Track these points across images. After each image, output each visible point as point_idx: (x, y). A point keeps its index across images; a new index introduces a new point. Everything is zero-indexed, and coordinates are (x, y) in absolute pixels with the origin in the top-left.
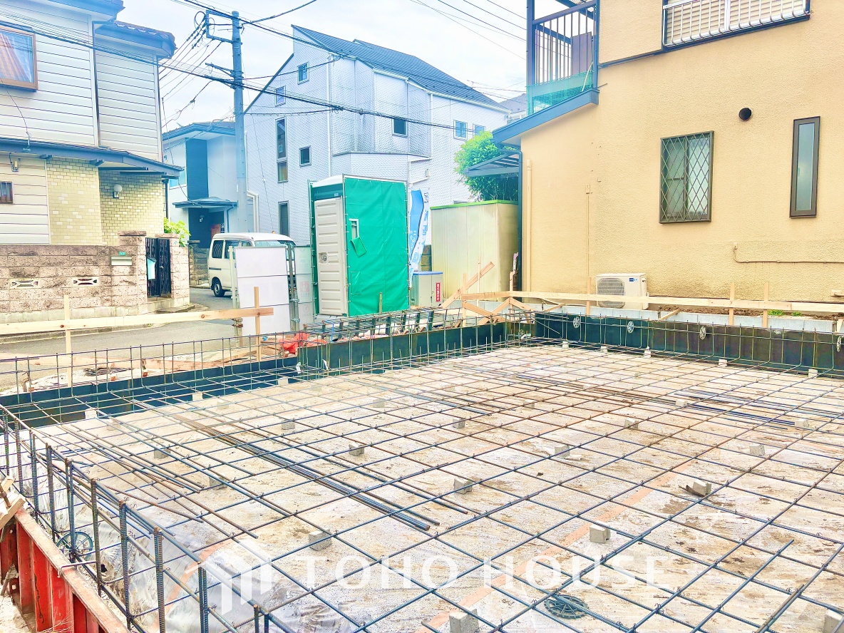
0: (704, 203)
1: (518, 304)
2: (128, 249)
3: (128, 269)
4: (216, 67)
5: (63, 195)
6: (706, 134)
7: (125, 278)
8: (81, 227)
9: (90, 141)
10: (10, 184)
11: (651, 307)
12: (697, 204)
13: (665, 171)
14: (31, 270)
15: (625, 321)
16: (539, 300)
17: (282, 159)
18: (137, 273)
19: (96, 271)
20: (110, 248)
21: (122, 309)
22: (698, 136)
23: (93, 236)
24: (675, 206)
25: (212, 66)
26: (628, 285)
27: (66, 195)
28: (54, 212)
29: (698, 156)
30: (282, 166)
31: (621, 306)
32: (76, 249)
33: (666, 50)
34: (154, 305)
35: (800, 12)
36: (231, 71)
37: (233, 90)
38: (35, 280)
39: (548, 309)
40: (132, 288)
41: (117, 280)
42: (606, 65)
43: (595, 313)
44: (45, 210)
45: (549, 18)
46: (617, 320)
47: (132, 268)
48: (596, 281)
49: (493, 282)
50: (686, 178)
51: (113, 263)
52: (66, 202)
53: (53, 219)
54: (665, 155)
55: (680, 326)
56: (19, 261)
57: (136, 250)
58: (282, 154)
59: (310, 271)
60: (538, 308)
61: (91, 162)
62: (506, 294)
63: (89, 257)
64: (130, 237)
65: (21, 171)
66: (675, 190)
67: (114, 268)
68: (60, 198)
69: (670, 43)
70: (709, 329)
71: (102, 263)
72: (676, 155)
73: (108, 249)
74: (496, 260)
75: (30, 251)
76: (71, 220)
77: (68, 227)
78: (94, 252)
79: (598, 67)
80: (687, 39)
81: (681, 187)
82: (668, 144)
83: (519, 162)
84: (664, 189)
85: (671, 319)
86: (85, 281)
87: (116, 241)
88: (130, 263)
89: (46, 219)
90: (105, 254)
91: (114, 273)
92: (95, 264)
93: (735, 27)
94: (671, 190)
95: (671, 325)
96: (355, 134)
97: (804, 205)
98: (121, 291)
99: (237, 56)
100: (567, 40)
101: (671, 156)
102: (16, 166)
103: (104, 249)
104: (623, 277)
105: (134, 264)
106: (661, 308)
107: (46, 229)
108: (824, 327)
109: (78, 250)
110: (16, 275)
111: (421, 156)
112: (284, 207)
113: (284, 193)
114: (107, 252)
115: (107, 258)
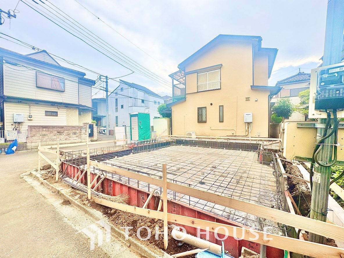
0: (205, 119)
1: (172, 137)
2: (85, 127)
3: (85, 131)
4: (102, 87)
5: (70, 115)
6: (205, 107)
7: (84, 133)
8: (74, 122)
9: (77, 103)
10: (57, 112)
11: (196, 138)
12: (204, 119)
13: (198, 113)
14: (63, 132)
15: (193, 141)
16: (176, 137)
19: (77, 131)
21: (83, 140)
22: (204, 107)
23: (76, 124)
24: (200, 120)
26: (192, 134)
28: (68, 118)
29: (204, 111)
30: (117, 108)
31: (191, 138)
32: (73, 126)
33: (198, 92)
34: (90, 139)
35: (219, 88)
36: (105, 88)
37: (106, 92)
38: (63, 134)
39: (178, 138)
40: (86, 135)
41: (82, 133)
42: (187, 94)
43: (187, 139)
44: (65, 118)
45: (177, 84)
46: (191, 140)
47: (86, 131)
48: (187, 133)
49: (166, 134)
50: (202, 115)
53: (67, 120)
54: (198, 110)
55: (203, 141)
56: (59, 129)
57: (87, 127)
58: (117, 105)
59: (130, 131)
60: (176, 138)
61: (77, 108)
62: (169, 136)
64: (85, 124)
65: (60, 109)
66: (200, 117)
67: (82, 131)
69: (198, 91)
70: (207, 142)
72: (200, 111)
74: (167, 129)
75: (62, 127)
76: (71, 120)
77: (71, 122)
78: (77, 127)
79: (186, 94)
80: (201, 91)
81: (201, 116)
82: (199, 109)
83: (171, 111)
84: (198, 116)
85: (201, 140)
86: (75, 134)
87: (82, 125)
88: (85, 130)
89: (65, 120)
92: (77, 130)
93: (209, 89)
94: (199, 117)
95: (201, 141)
96: (134, 103)
97: (221, 120)
98: (83, 136)
99: (107, 85)
100: (180, 89)
101: (199, 111)
104: (191, 133)
106: (198, 138)
107: (65, 122)
108: (226, 141)
109: (73, 127)
110: (58, 132)
111: (148, 108)
112: (117, 117)
113: (117, 114)
114: (80, 127)
115: (80, 129)
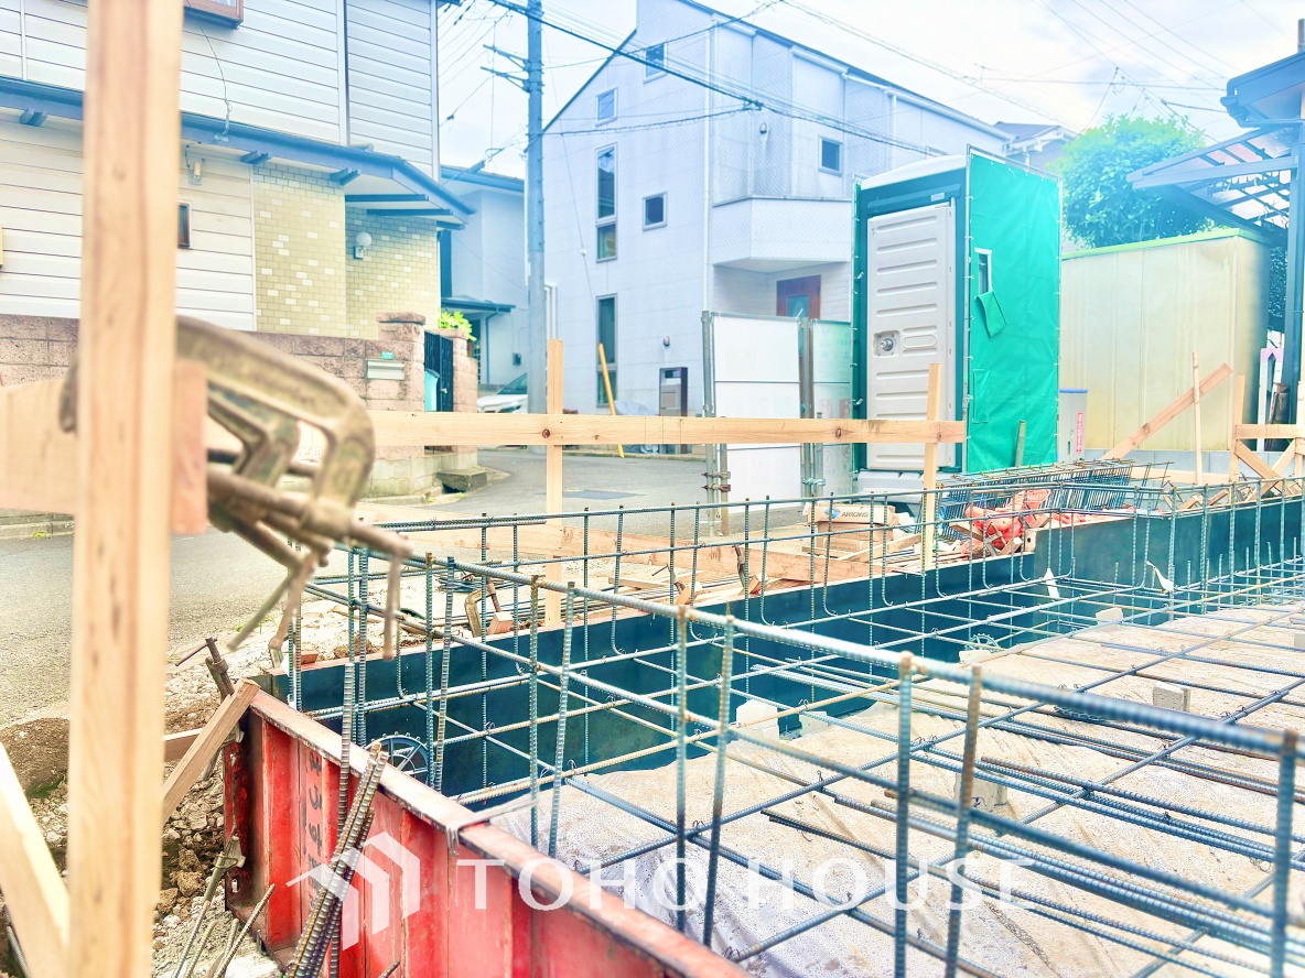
2: (398, 347)
3: (396, 385)
4: (501, 53)
5: (281, 237)
7: (391, 405)
8: (311, 303)
9: (334, 136)
10: (186, 208)
17: (607, 220)
18: (410, 396)
20: (365, 343)
23: (331, 321)
25: (494, 49)
27: (286, 239)
28: (265, 271)
30: (607, 232)
32: (306, 341)
34: (434, 463)
36: (524, 61)
37: (527, 95)
44: (248, 265)
47: (404, 385)
51: (371, 374)
52: (286, 253)
53: (262, 283)
57: (411, 351)
58: (606, 207)
61: (333, 177)
63: (329, 360)
64: (401, 325)
65: (210, 184)
67: (372, 384)
68: (275, 244)
71: (351, 373)
73: (362, 346)
76: (293, 288)
77: (289, 301)
78: (337, 349)
87: (371, 331)
88: (400, 375)
89: (249, 284)
90: (358, 354)
91: (371, 393)
92: (340, 373)
96: (750, 169)
99: (535, 37)
102: (197, 172)
103: (354, 344)
105: (407, 377)
107: (249, 302)
109: (310, 345)
112: (607, 305)
113: (607, 280)
114: (361, 351)
115: (360, 364)
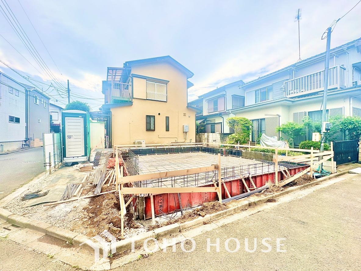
0: (154, 127)
11: (146, 146)
13: (146, 121)
22: (152, 116)
24: (149, 128)
29: (152, 119)
33: (146, 99)
35: (166, 101)
48: (137, 142)
54: (147, 118)
66: (149, 125)
70: (166, 149)
79: (133, 98)
80: (149, 99)
84: (146, 124)
93: (157, 100)
95: (160, 149)
97: (168, 129)
104: (142, 141)
